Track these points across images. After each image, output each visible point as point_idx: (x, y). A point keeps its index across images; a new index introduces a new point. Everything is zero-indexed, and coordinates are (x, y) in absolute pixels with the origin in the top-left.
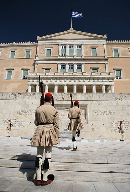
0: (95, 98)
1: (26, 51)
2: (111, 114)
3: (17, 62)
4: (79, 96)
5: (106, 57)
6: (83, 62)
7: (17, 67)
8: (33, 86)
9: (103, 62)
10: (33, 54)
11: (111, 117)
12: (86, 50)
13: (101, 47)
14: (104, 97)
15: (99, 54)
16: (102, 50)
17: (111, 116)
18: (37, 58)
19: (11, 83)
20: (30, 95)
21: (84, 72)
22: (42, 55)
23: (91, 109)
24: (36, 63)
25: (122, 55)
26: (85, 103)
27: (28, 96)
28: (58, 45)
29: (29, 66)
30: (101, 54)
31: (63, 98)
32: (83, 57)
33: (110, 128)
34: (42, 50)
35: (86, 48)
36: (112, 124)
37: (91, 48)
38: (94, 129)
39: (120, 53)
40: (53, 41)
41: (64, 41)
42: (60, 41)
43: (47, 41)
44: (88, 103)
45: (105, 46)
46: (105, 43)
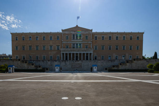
3: (53, 42)
7: (54, 44)
8: (63, 54)
10: (60, 38)
15: (89, 39)
16: (90, 37)
19: (52, 52)
28: (71, 34)
29: (59, 44)
32: (82, 40)
34: (64, 37)
38: (83, 69)
40: (69, 32)
41: (73, 32)
42: (72, 32)
43: (66, 32)
44: (82, 63)
45: (91, 35)
46: (91, 33)
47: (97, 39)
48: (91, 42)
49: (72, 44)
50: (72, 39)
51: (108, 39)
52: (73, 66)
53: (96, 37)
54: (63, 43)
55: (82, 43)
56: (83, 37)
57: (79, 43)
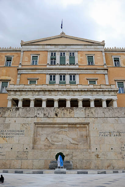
0: (98, 113)
1: (6, 58)
2: (120, 135)
4: (78, 112)
5: (105, 67)
8: (14, 101)
9: (102, 72)
10: (15, 62)
11: (121, 139)
12: (81, 58)
13: (99, 55)
14: (110, 113)
15: (97, 63)
16: (100, 58)
17: (120, 137)
18: (20, 67)
20: (12, 111)
21: (79, 83)
22: (26, 64)
23: (94, 128)
25: (123, 64)
26: (86, 121)
27: (9, 112)
28: (47, 51)
29: (9, 77)
30: (99, 63)
31: (56, 115)
32: (77, 67)
33: (121, 153)
34: (27, 58)
35: (81, 56)
36: (123, 149)
37: (87, 56)
38: (99, 156)
39: (122, 62)
40: (41, 47)
41: (53, 47)
42: (49, 47)
43: (33, 47)
44: (89, 120)
45: (104, 54)
46: (103, 50)
48: (106, 72)
49: (48, 77)
50: (49, 63)
52: (43, 139)
53: (117, 60)
54: (19, 74)
55: (77, 74)
56: (81, 59)
57: (69, 73)
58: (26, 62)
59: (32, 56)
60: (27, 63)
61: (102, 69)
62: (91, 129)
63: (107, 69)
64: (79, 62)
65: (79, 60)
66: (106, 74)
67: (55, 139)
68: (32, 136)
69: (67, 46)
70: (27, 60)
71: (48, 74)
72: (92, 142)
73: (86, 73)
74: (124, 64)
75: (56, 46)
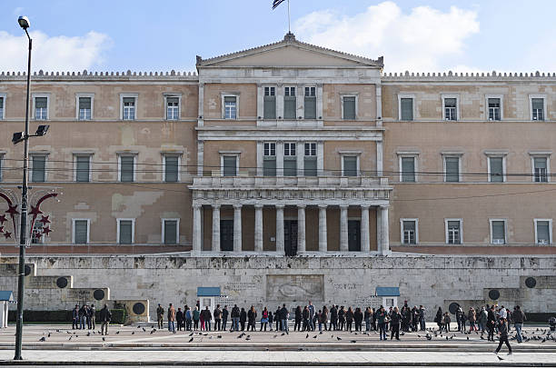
0: (334, 265)
1: (165, 98)
3: (143, 132)
5: (379, 125)
6: (322, 139)
7: (147, 146)
9: (371, 136)
10: (186, 109)
12: (330, 101)
13: (368, 94)
15: (363, 115)
16: (370, 101)
17: (354, 290)
18: (201, 124)
19: (135, 193)
23: (328, 280)
24: (199, 139)
25: (421, 114)
26: (321, 273)
28: (255, 84)
29: (178, 144)
30: (366, 115)
31: (289, 266)
32: (320, 124)
34: (213, 101)
35: (330, 97)
37: (342, 97)
39: (418, 109)
40: (242, 73)
41: (269, 73)
42: (259, 73)
43: (225, 73)
44: (324, 272)
45: (379, 90)
46: (378, 82)
47: (417, 116)
48: (379, 137)
49: (260, 148)
50: (261, 113)
51: (485, 116)
52: (276, 291)
53: (408, 104)
54: (200, 141)
55: (321, 141)
56: (330, 105)
57: (303, 139)
58: (212, 111)
59: (223, 97)
60: (213, 114)
61: (372, 131)
62: (325, 281)
63: (383, 131)
64: (324, 111)
65: (326, 108)
66: (379, 142)
67: (289, 292)
68: (265, 288)
69: (300, 72)
70: (214, 107)
71: (259, 142)
72: (326, 294)
73: (339, 139)
74: (423, 115)
75: (276, 72)
